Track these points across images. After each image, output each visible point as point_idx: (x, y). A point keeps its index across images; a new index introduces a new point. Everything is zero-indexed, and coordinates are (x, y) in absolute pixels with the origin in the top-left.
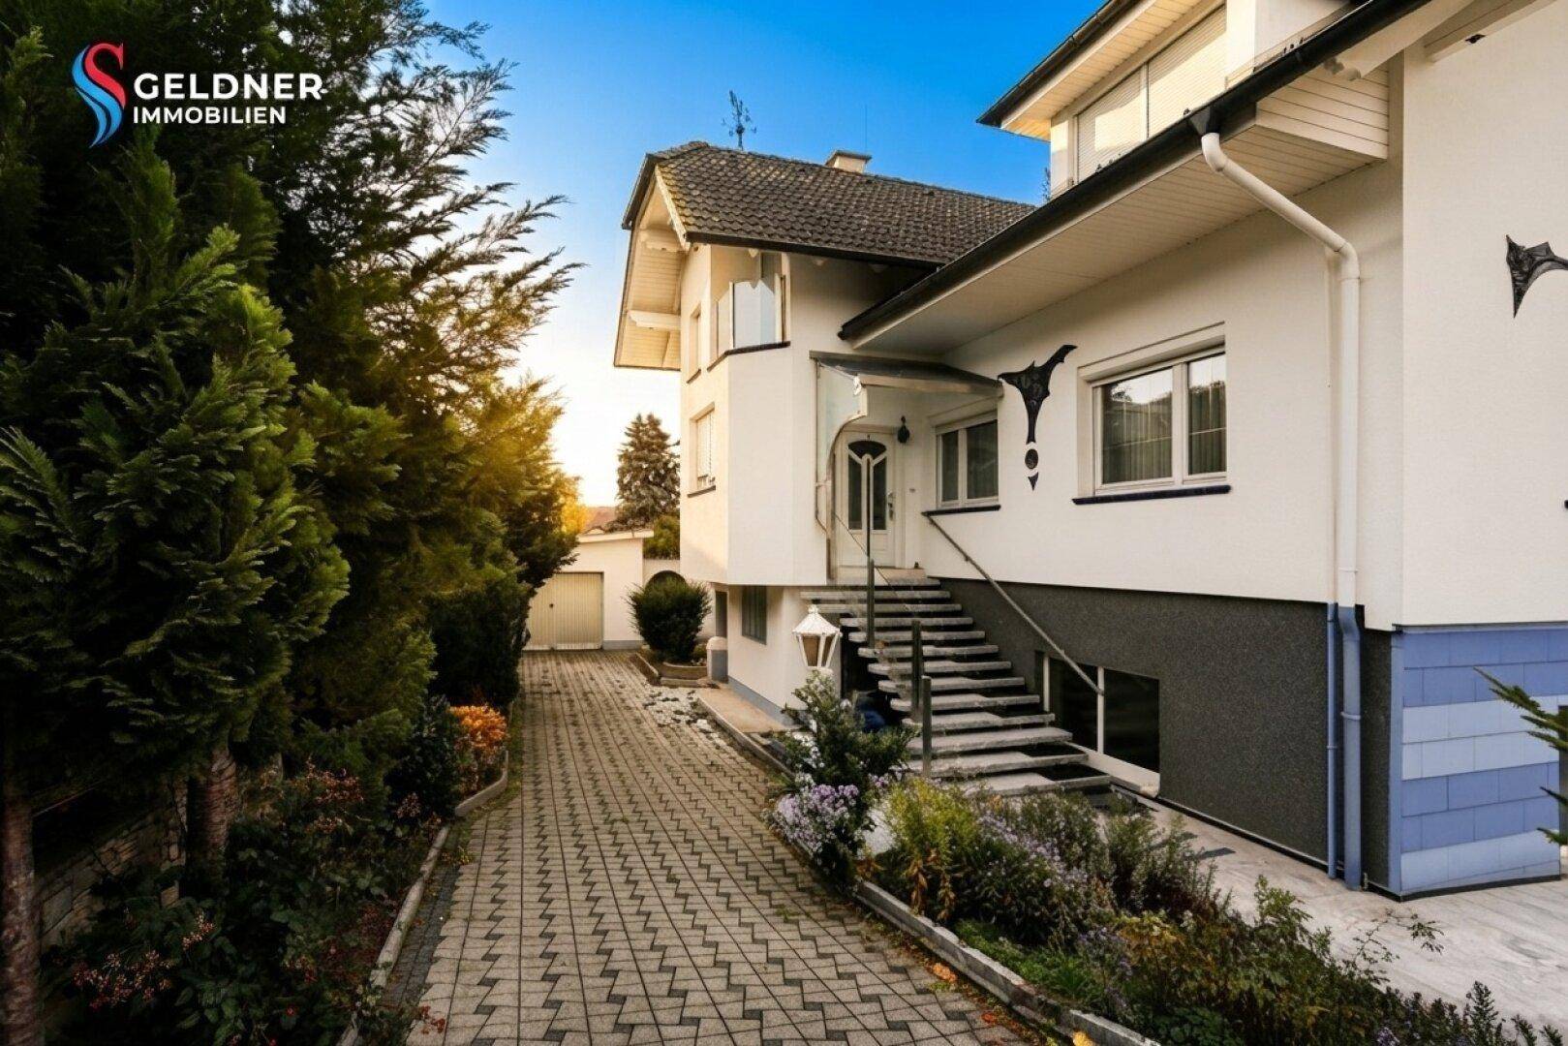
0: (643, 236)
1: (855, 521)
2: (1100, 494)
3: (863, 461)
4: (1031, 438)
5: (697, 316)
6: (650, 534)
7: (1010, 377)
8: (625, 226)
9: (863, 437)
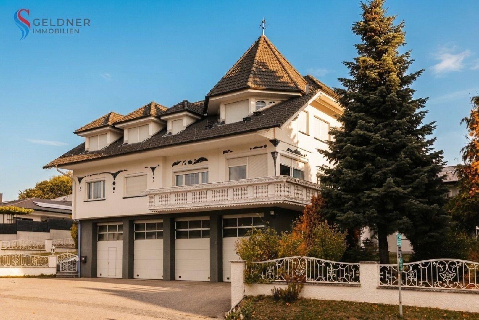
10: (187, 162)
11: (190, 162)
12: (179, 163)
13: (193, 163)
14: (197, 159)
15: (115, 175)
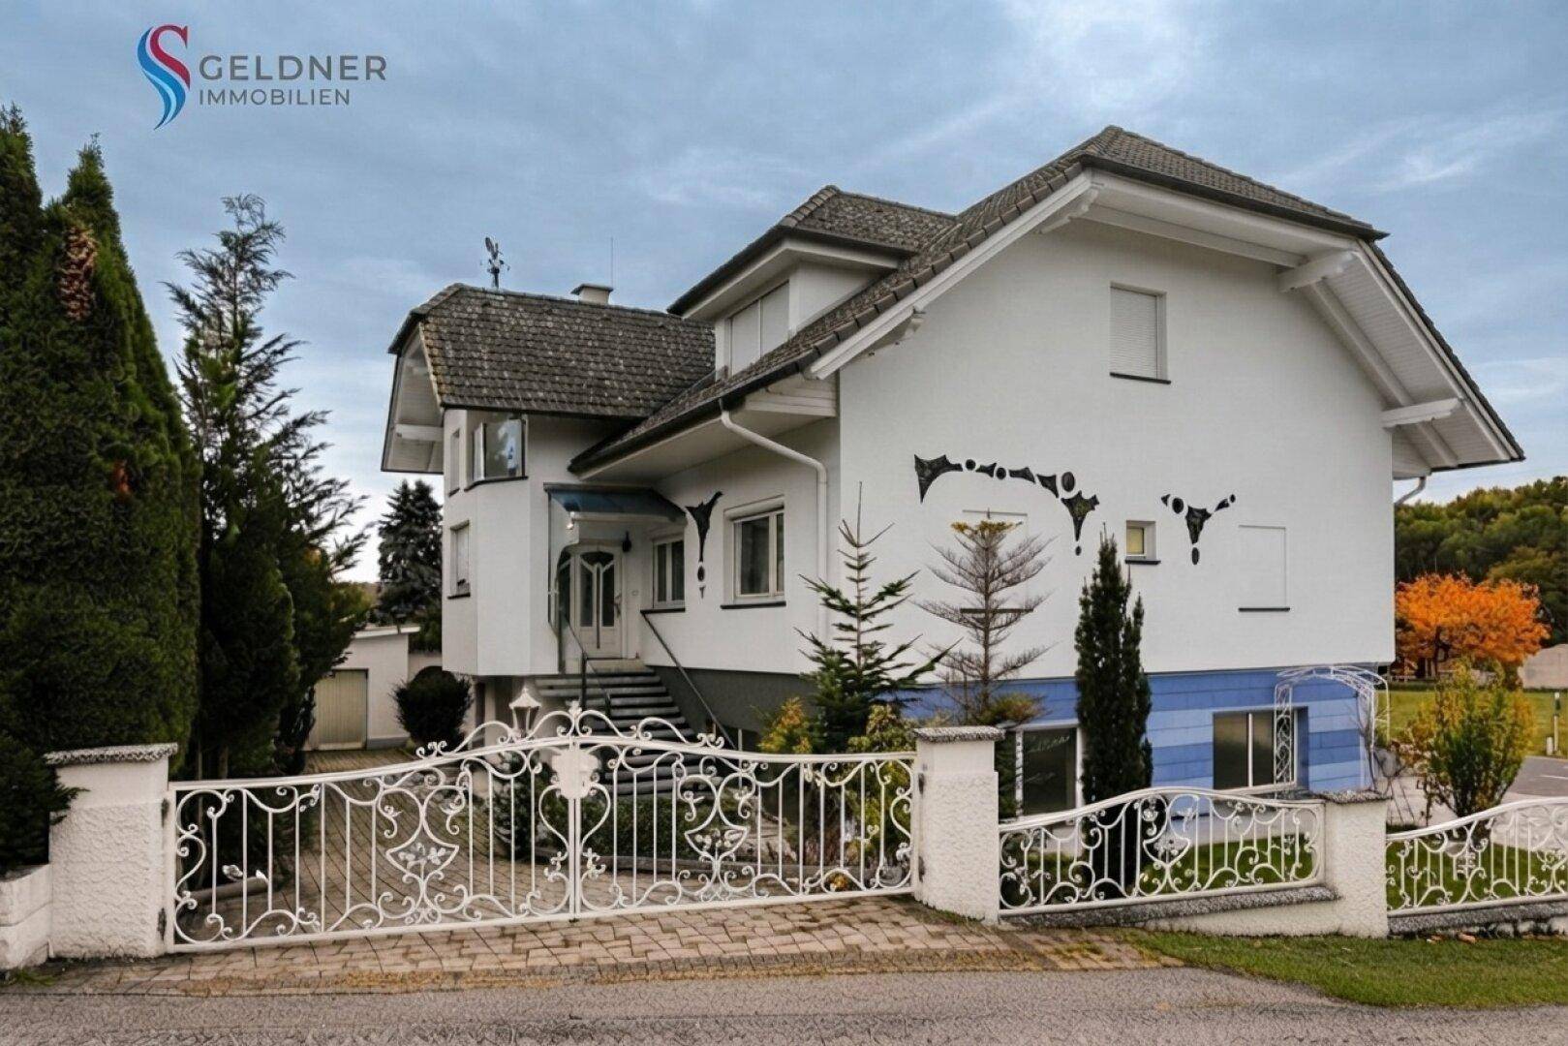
0: (408, 362)
1: (587, 620)
2: (739, 602)
3: (593, 569)
4: (701, 559)
5: (457, 434)
6: (416, 629)
7: (691, 509)
8: (392, 350)
9: (593, 549)
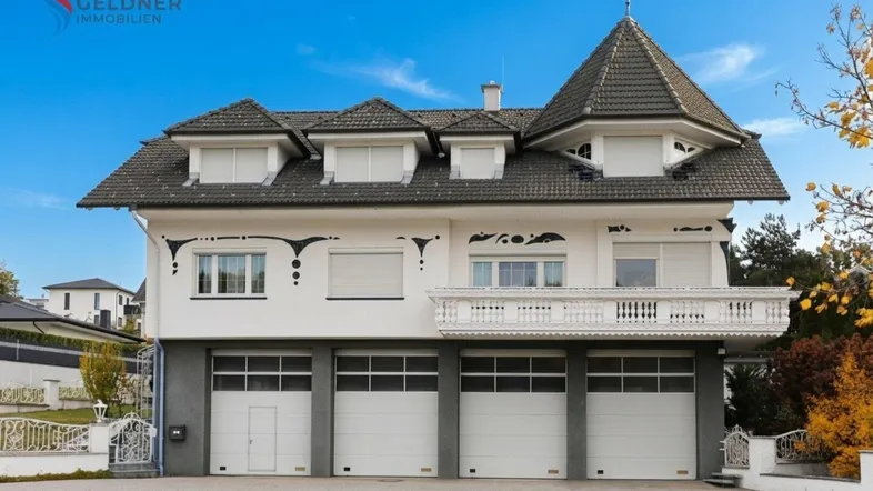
10: (509, 238)
11: (518, 239)
12: (487, 237)
13: (526, 241)
14: (539, 235)
15: (298, 246)
